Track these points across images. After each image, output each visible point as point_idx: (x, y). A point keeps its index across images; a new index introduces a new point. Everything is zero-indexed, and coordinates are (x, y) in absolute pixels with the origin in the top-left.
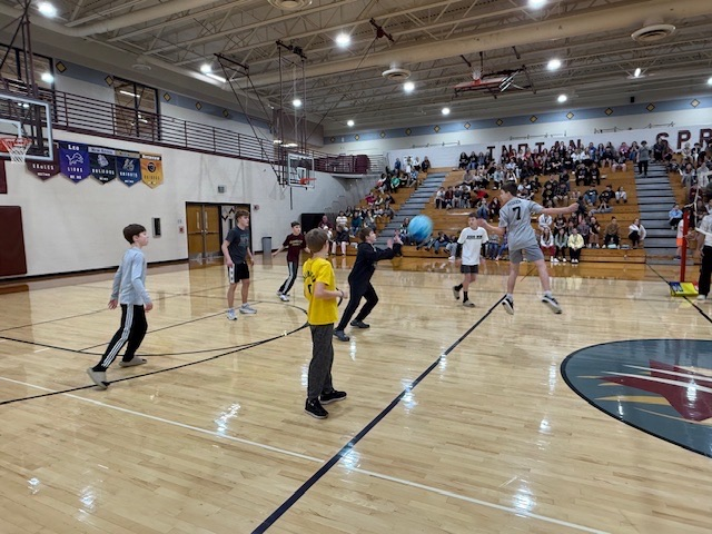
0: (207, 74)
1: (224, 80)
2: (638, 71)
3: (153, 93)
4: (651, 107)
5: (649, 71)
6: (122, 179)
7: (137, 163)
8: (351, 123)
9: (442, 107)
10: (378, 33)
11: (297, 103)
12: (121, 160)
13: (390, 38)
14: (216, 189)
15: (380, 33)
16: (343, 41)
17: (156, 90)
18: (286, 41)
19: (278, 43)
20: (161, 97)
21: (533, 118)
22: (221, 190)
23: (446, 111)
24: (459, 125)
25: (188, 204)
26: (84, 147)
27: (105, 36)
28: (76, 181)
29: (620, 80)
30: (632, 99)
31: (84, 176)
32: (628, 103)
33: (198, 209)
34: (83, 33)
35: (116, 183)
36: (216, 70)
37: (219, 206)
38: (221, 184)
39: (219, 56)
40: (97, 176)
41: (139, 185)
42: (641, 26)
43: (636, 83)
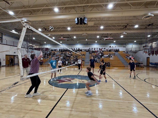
0: (14, 31)
1: (18, 33)
2: (86, 40)
3: (1, 33)
4: (90, 44)
5: (88, 40)
8: (45, 43)
9: (60, 42)
13: (48, 31)
14: (14, 53)
15: (46, 30)
16: (40, 30)
17: (2, 33)
20: (3, 34)
21: (74, 44)
24: (64, 44)
25: (6, 55)
29: (85, 40)
30: (87, 43)
33: (9, 56)
36: (16, 31)
37: (14, 56)
38: (15, 52)
39: (16, 29)
42: (83, 34)
43: (87, 41)
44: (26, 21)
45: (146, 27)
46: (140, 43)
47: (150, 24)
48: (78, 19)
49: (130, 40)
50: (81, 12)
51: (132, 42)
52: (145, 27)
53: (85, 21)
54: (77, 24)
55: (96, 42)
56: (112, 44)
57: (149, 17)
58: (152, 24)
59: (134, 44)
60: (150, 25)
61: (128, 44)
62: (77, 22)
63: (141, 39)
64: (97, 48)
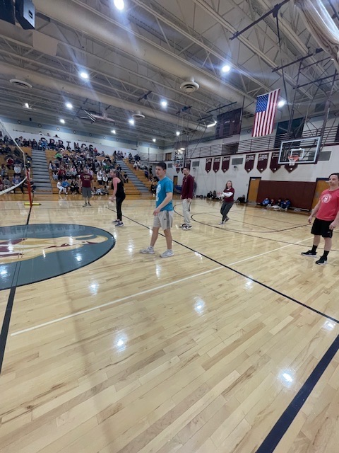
2: (27, 105)
5: (33, 107)
32: (29, 120)
45: (179, 112)
46: (161, 146)
47: (187, 106)
49: (145, 135)
51: (149, 141)
52: (177, 111)
55: (62, 121)
56: (106, 136)
57: (191, 86)
58: (190, 107)
59: (151, 146)
60: (186, 108)
61: (141, 144)
63: (164, 137)
64: (68, 142)
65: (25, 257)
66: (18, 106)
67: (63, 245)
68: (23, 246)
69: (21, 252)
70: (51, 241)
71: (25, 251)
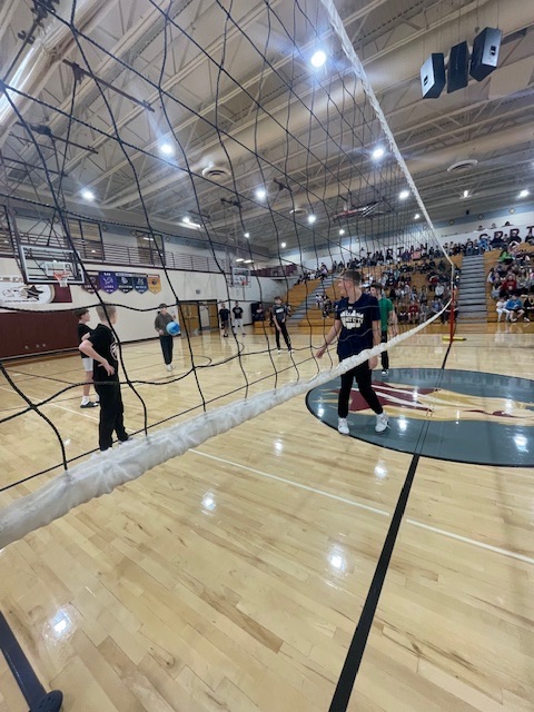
0: (188, 223)
1: (199, 226)
2: (466, 193)
3: (160, 238)
4: (481, 216)
5: (475, 192)
6: (137, 290)
7: (145, 280)
8: (284, 245)
9: (338, 230)
10: (280, 186)
11: (247, 235)
12: (136, 279)
14: (195, 292)
15: (281, 187)
16: (261, 195)
17: (161, 236)
18: (228, 198)
19: (223, 200)
20: (164, 239)
22: (198, 292)
23: (342, 232)
26: (113, 273)
27: (126, 206)
28: (110, 293)
30: (468, 212)
31: (114, 290)
32: (465, 214)
33: (185, 304)
34: (113, 206)
35: (134, 292)
36: (193, 220)
37: (198, 303)
38: (198, 289)
39: (191, 212)
40: (122, 289)
41: (147, 293)
42: (454, 162)
43: (467, 201)
44: (211, 166)
48: (437, 59)
50: (456, 14)
53: (487, 51)
54: (433, 94)
55: (524, 194)
62: (431, 82)
65: (436, 417)
66: (454, 200)
67: (498, 413)
68: (433, 400)
69: (431, 407)
70: (478, 402)
71: (436, 408)
